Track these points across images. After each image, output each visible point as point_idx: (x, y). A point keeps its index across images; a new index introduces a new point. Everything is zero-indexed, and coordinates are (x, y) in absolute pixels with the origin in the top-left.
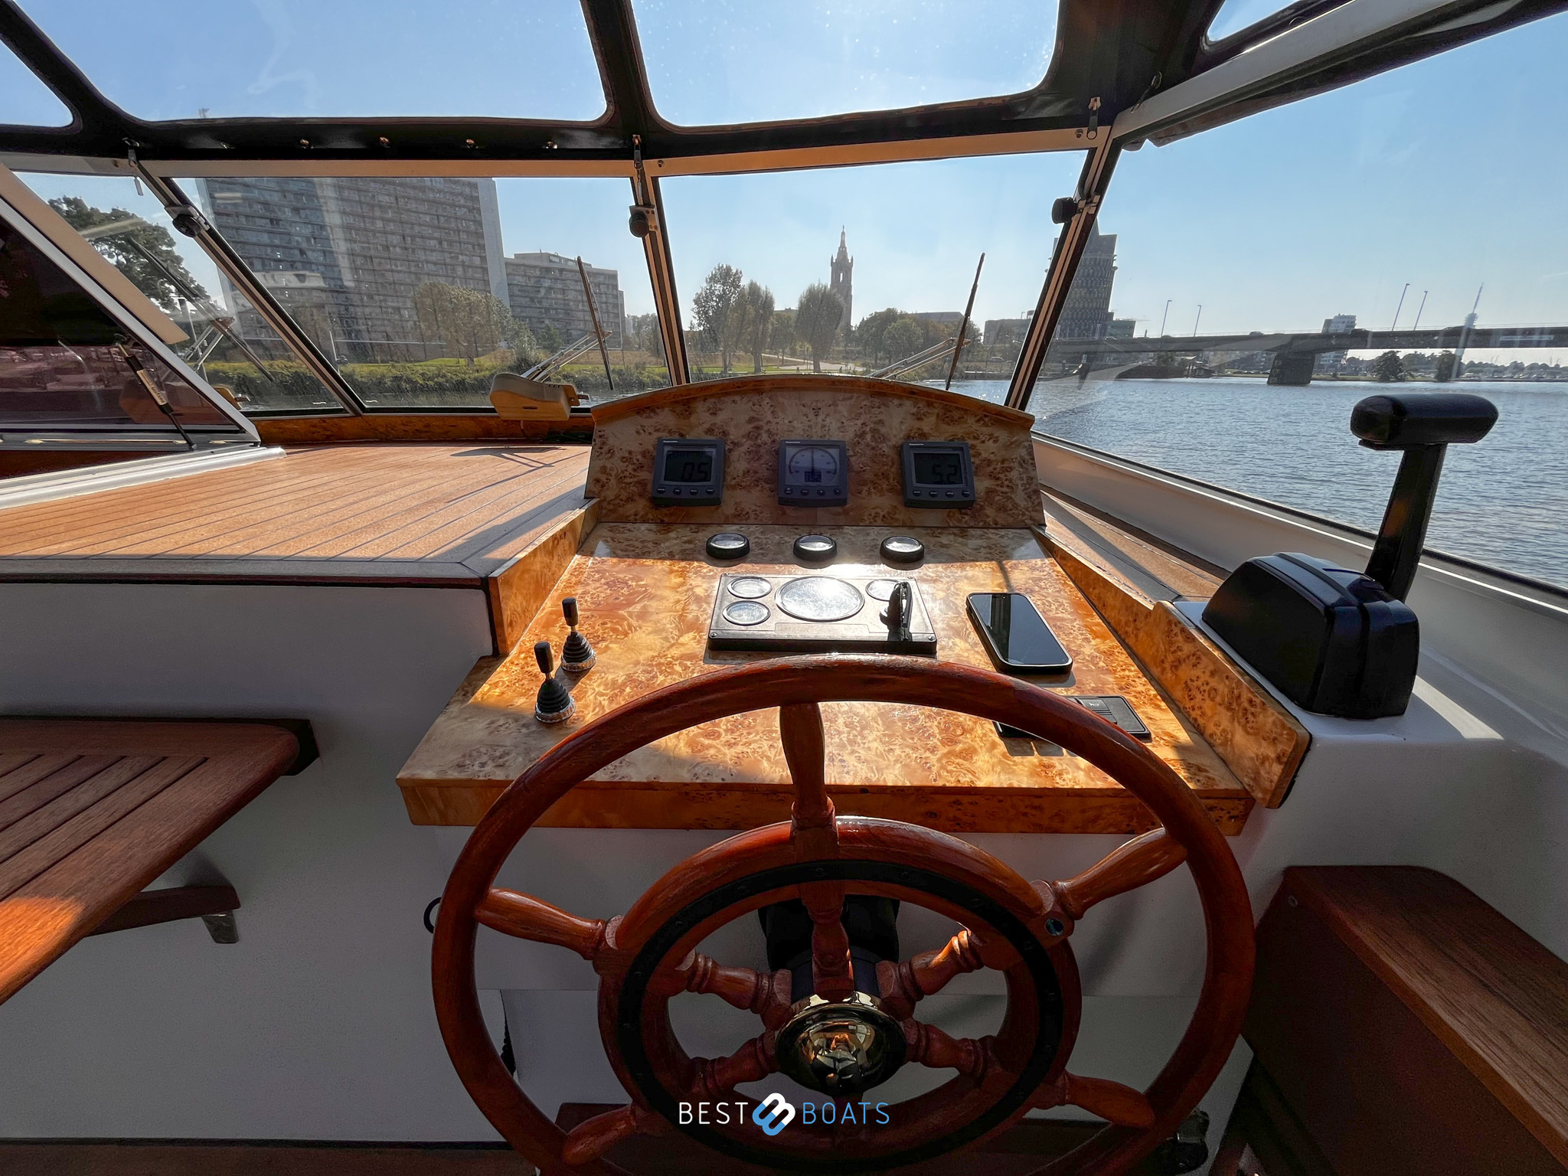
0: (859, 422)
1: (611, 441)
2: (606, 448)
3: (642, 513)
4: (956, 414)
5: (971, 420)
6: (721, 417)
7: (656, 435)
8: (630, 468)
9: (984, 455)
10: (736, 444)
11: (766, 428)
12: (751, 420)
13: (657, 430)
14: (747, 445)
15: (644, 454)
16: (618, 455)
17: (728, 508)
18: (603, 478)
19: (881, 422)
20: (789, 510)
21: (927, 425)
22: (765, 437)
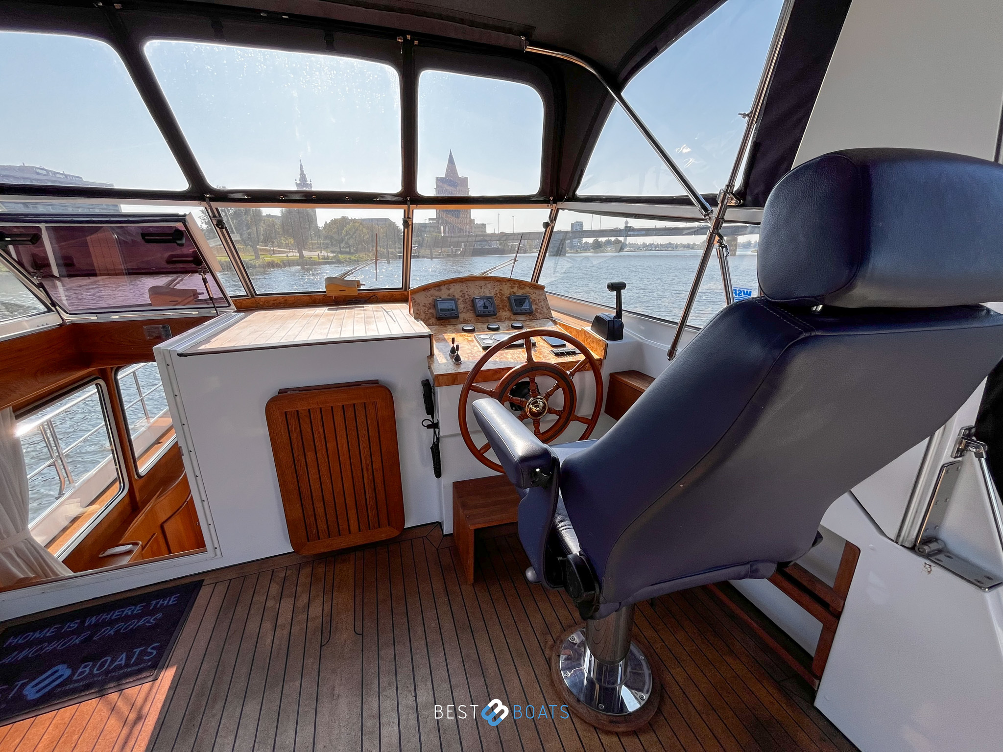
0: (495, 290)
1: (418, 301)
2: (416, 303)
3: (434, 322)
4: (523, 286)
5: (527, 288)
6: (451, 291)
7: (432, 298)
8: (426, 308)
9: (533, 298)
10: (459, 299)
11: (466, 293)
12: (461, 291)
13: (432, 296)
14: (461, 299)
15: (430, 304)
16: (421, 305)
17: (461, 319)
18: (418, 312)
19: (501, 290)
20: (480, 318)
21: (515, 290)
22: (466, 297)
